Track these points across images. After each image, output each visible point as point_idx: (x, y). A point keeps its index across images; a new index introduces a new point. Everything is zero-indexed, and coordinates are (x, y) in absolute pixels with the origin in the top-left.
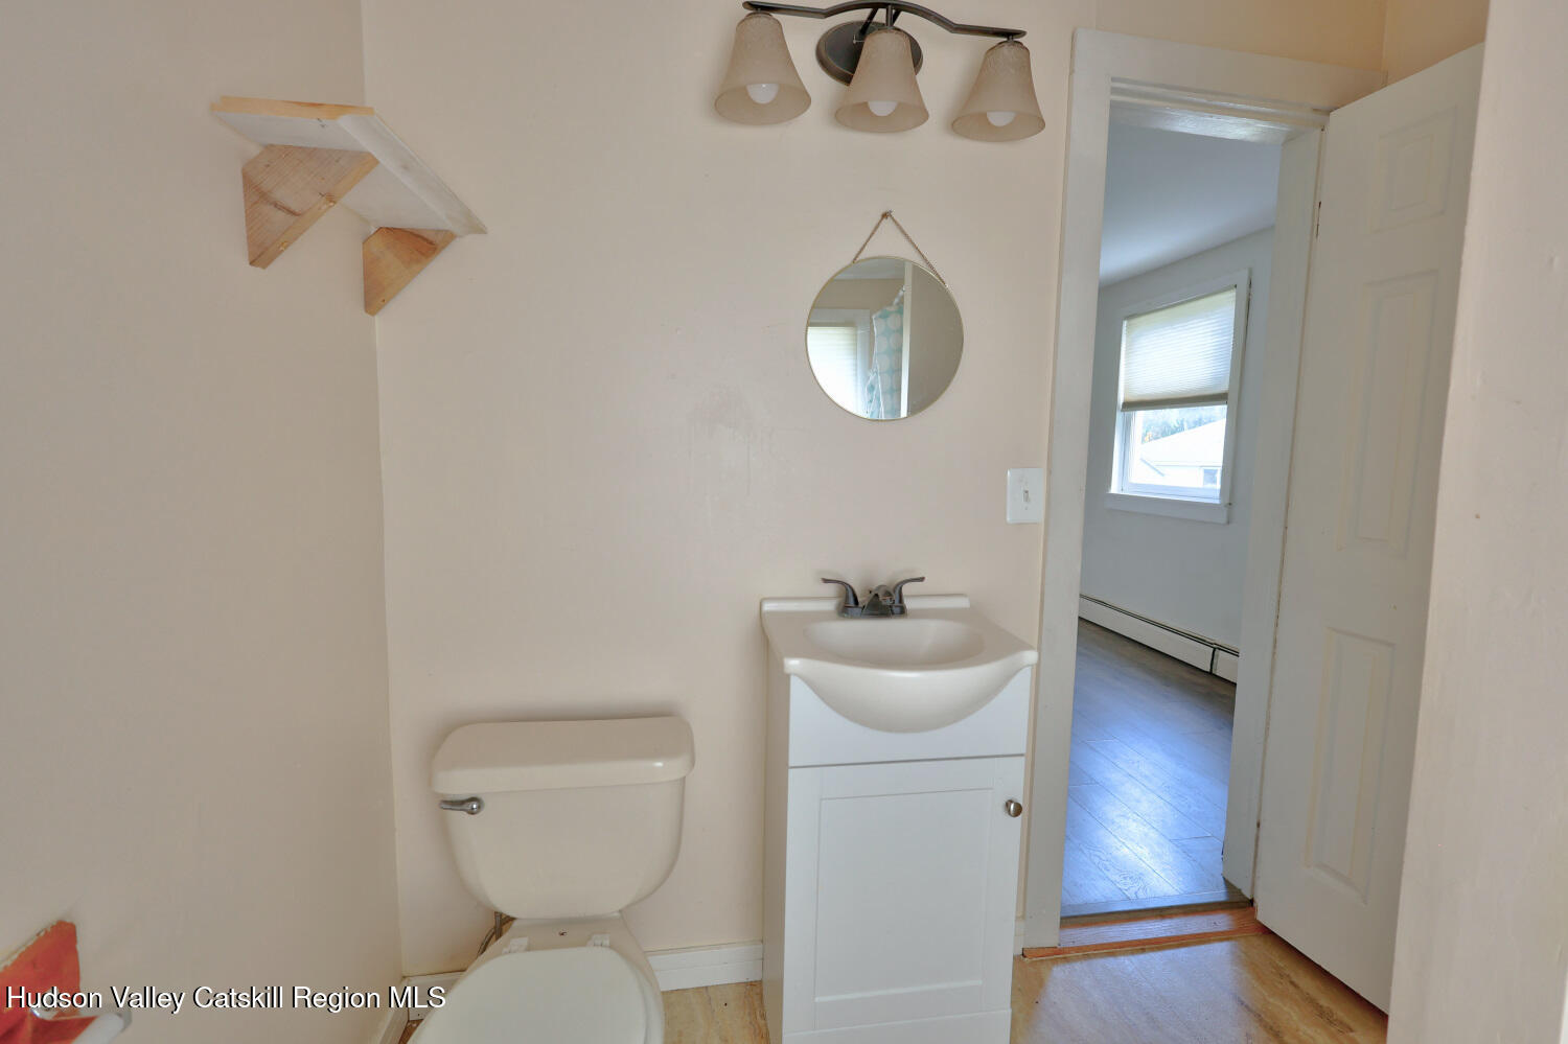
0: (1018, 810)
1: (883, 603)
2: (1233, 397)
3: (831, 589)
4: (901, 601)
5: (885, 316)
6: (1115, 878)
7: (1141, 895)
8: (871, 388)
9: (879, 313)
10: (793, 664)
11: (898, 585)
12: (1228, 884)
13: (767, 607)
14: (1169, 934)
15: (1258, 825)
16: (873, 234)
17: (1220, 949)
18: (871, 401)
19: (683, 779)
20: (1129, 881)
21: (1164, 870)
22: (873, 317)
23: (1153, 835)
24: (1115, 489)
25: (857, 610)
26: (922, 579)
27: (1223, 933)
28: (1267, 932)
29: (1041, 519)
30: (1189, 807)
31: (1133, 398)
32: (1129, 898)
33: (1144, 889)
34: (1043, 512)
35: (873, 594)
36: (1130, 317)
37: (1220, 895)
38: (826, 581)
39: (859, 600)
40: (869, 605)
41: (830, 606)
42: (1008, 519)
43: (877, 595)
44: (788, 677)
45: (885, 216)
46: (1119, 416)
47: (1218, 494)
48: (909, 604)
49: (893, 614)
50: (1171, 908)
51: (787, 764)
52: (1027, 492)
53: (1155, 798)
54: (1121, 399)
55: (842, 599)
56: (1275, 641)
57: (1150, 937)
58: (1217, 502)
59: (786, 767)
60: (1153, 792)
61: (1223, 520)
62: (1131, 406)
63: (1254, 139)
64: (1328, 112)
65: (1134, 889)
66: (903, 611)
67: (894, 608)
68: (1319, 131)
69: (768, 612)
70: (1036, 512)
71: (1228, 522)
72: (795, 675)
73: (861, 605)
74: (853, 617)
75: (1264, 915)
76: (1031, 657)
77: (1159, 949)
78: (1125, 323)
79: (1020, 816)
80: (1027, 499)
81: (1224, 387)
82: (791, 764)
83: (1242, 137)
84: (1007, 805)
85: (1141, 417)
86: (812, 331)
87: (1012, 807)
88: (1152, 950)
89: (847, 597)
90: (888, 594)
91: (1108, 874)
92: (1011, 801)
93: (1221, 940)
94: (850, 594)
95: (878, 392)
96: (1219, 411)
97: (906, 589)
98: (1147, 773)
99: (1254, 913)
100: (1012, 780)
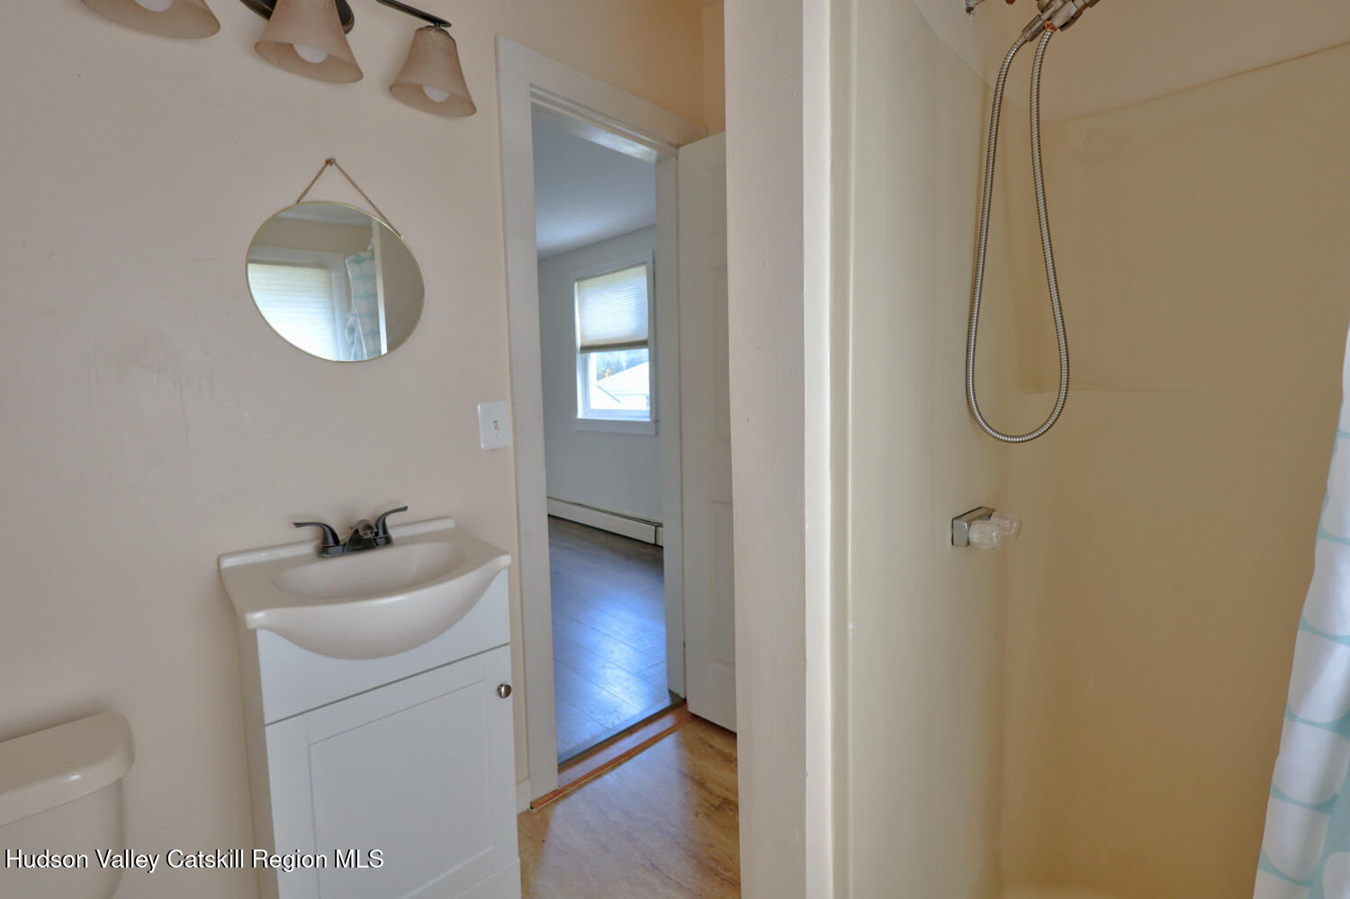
0: (508, 690)
1: (369, 537)
2: (651, 343)
3: (308, 532)
4: (385, 531)
5: (358, 261)
6: (599, 717)
7: (617, 723)
8: (352, 330)
9: (352, 257)
10: (257, 618)
11: (381, 517)
12: (671, 693)
13: (227, 563)
14: (636, 745)
15: (684, 645)
16: (316, 178)
17: (669, 742)
18: (353, 343)
19: (119, 784)
20: (607, 716)
21: (631, 698)
22: (346, 261)
23: (624, 675)
24: (580, 415)
25: (339, 548)
26: (405, 509)
27: (669, 729)
28: (695, 717)
29: (510, 443)
30: (645, 645)
31: (587, 343)
32: (608, 729)
33: (618, 718)
34: (511, 437)
35: (353, 530)
36: (579, 279)
37: (666, 703)
38: (298, 525)
39: (340, 538)
40: (351, 540)
41: (309, 549)
42: (482, 446)
43: (357, 531)
44: (253, 632)
45: (329, 162)
46: (579, 357)
47: (648, 414)
48: (393, 533)
49: (377, 545)
50: (637, 724)
51: (263, 723)
52: (496, 422)
53: (623, 646)
54: (579, 344)
55: (319, 541)
56: (682, 515)
57: (623, 752)
58: (648, 420)
59: (264, 725)
60: (621, 642)
61: (653, 433)
62: (588, 349)
63: (638, 156)
64: (678, 146)
65: (610, 722)
66: (388, 541)
67: (379, 541)
68: (674, 159)
69: (227, 569)
70: (506, 438)
71: (657, 434)
72: (263, 628)
73: (341, 543)
74: (334, 555)
75: (693, 707)
76: (505, 560)
77: (630, 758)
78: (576, 284)
79: (511, 695)
80: (496, 428)
81: (644, 336)
82: (267, 721)
83: (629, 153)
84: (499, 689)
85: (594, 357)
86: (251, 267)
87: (503, 689)
88: (626, 761)
89: (325, 539)
90: (368, 527)
91: (593, 716)
92: (502, 686)
93: (669, 734)
94: (328, 531)
95: (359, 333)
96: (644, 353)
97: (389, 521)
98: (617, 629)
99: (686, 708)
100: (501, 667)
